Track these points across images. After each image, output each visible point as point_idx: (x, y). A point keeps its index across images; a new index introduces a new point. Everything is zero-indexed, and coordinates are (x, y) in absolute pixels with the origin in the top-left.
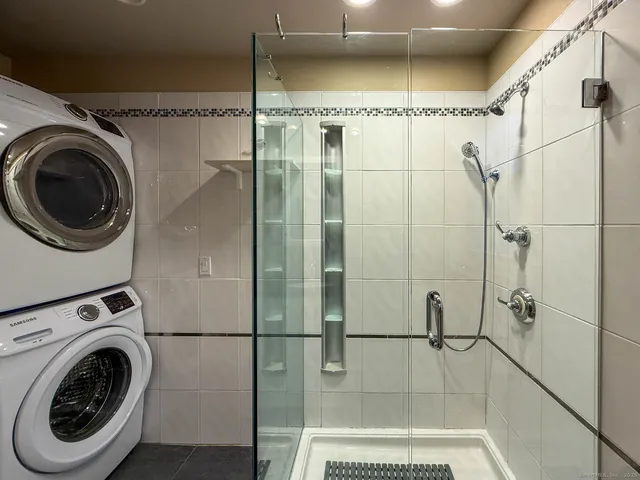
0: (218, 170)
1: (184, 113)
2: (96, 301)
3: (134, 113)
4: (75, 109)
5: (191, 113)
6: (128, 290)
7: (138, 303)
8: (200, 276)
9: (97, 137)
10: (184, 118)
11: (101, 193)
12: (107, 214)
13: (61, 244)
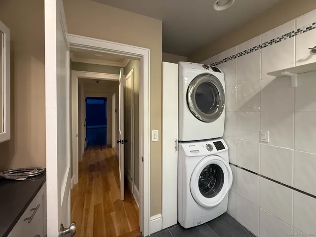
0: (275, 77)
1: (251, 50)
2: (211, 143)
3: (225, 60)
4: (206, 67)
5: (256, 48)
6: (222, 141)
7: (226, 148)
8: (260, 142)
9: (212, 75)
10: (252, 53)
11: (213, 99)
12: (215, 108)
13: (201, 119)
